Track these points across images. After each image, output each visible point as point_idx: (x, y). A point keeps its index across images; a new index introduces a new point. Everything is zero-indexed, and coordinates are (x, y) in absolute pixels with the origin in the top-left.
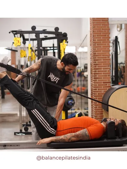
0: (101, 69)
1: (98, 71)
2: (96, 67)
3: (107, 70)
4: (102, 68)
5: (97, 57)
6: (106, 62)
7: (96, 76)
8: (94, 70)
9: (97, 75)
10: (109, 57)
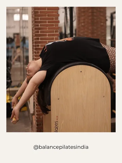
0: (46, 36)
1: (41, 39)
2: (38, 32)
3: (54, 37)
4: (47, 34)
5: (39, 24)
6: (53, 25)
7: (38, 46)
8: (35, 37)
9: (40, 44)
10: (58, 18)
